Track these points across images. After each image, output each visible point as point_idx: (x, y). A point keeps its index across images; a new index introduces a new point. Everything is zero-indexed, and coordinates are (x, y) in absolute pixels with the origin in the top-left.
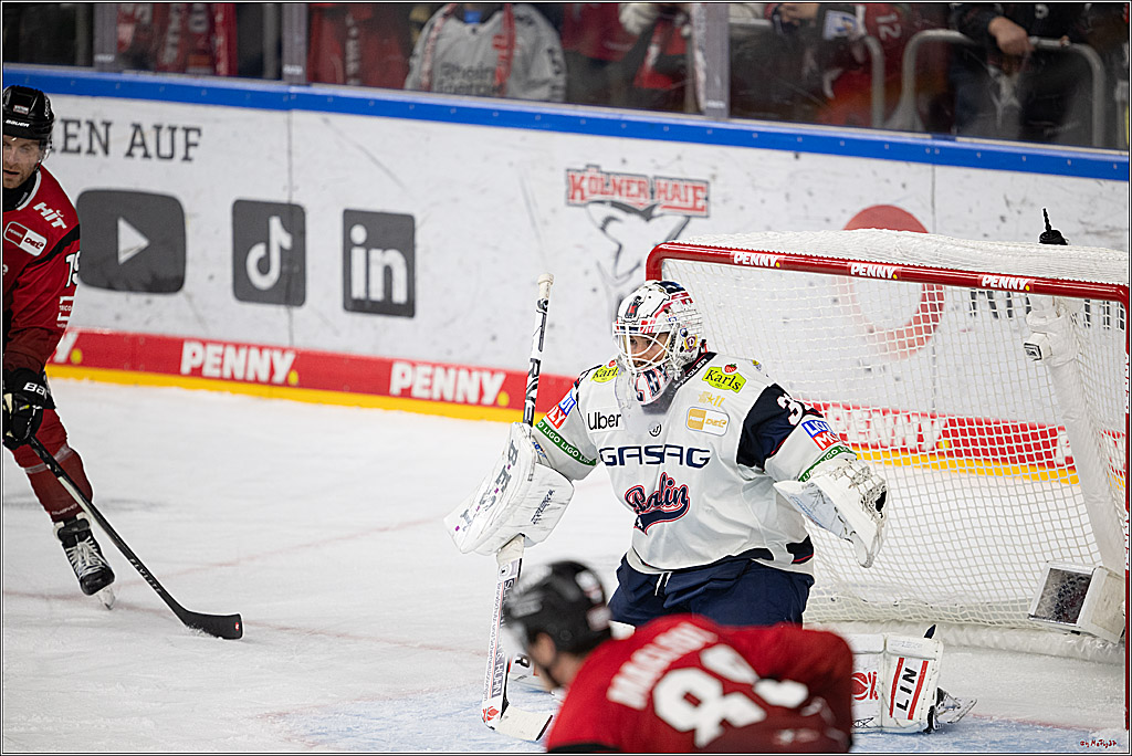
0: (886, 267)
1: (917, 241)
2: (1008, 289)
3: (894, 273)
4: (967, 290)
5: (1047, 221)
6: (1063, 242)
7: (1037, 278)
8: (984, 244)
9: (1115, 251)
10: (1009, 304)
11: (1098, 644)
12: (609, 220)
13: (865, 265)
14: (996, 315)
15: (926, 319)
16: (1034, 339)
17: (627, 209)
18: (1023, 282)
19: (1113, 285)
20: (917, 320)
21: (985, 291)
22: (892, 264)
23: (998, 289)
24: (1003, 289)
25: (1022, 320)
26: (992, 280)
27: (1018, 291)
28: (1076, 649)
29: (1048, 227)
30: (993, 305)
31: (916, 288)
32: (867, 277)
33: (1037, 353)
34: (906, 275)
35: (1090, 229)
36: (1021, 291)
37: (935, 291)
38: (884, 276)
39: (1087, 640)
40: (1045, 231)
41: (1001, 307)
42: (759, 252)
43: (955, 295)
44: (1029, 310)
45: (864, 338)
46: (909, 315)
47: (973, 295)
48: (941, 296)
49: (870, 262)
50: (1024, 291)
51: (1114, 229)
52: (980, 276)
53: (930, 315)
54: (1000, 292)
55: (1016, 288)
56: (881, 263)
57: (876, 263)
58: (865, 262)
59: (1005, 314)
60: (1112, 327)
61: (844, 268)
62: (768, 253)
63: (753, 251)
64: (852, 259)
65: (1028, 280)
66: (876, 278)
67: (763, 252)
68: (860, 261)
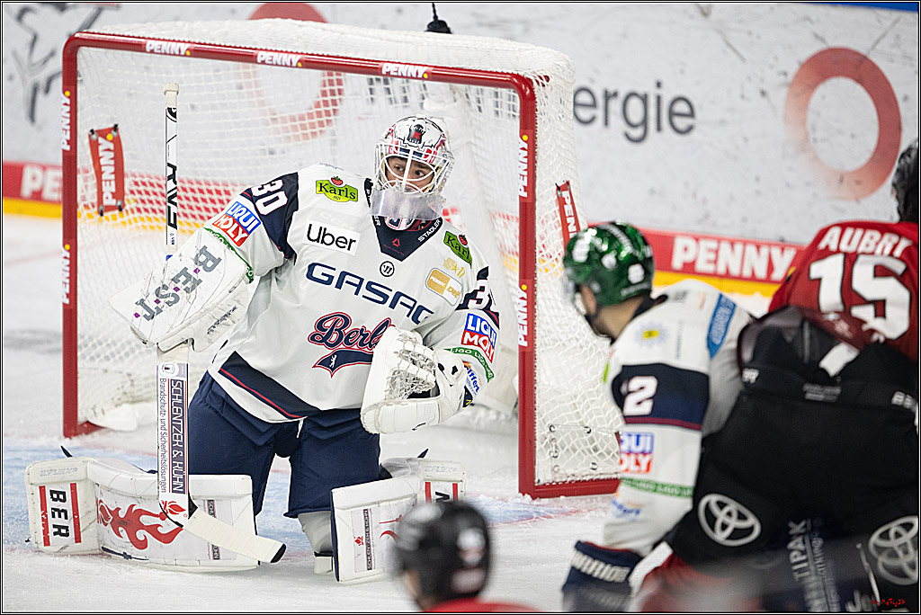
0: (291, 56)
2: (407, 77)
3: (299, 61)
4: (364, 78)
5: (434, 11)
6: (448, 32)
7: (436, 67)
8: (384, 33)
9: (509, 42)
10: (405, 90)
11: (493, 416)
12: (22, 13)
13: (271, 54)
14: (390, 100)
15: (326, 104)
18: (422, 70)
19: (507, 74)
20: (318, 105)
21: (383, 78)
22: (297, 53)
23: (397, 76)
24: (402, 77)
26: (391, 68)
27: (417, 78)
28: (471, 420)
29: (435, 17)
30: (388, 91)
31: (317, 75)
32: (272, 65)
34: (308, 63)
36: (420, 79)
37: (334, 78)
39: (482, 412)
40: (432, 20)
41: (398, 94)
42: (169, 41)
43: (355, 83)
45: (267, 121)
46: (310, 102)
47: (371, 82)
48: (340, 82)
49: (276, 51)
50: (423, 78)
51: (505, 21)
52: (380, 64)
53: (329, 103)
54: (399, 79)
55: (414, 76)
56: (286, 52)
57: (282, 52)
58: (271, 51)
59: (399, 100)
60: (504, 110)
61: (252, 56)
62: (179, 41)
63: (164, 40)
64: (259, 47)
65: (426, 68)
66: (282, 66)
67: (174, 41)
68: (266, 50)
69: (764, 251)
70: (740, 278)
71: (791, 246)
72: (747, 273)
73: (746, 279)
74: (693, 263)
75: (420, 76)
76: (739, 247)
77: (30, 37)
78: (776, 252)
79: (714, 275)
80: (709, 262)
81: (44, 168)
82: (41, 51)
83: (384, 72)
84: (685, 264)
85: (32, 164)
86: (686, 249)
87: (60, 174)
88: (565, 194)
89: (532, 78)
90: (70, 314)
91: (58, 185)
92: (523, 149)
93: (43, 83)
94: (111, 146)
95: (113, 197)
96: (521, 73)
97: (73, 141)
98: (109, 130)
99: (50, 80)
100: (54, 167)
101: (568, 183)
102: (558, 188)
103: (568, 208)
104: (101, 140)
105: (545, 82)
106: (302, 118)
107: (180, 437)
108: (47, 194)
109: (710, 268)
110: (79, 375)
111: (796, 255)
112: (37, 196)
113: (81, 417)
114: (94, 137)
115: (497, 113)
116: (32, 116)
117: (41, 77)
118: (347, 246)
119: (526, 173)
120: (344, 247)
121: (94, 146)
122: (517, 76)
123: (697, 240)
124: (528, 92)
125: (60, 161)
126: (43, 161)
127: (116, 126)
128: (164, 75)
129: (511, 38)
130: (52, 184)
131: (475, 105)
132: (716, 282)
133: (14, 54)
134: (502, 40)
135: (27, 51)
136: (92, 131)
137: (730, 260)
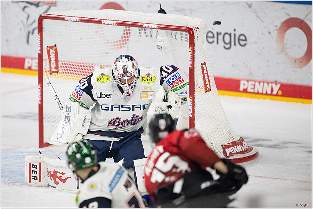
0: (113, 21)
1: (122, 13)
2: (152, 28)
3: (116, 23)
4: (138, 28)
5: (161, 6)
6: (165, 13)
7: (161, 25)
8: (143, 14)
10: (151, 32)
12: (25, 7)
13: (107, 21)
14: (146, 36)
15: (125, 37)
16: (160, 44)
17: (31, 4)
18: (156, 26)
19: (185, 27)
20: (122, 38)
22: (115, 20)
24: (150, 28)
26: (147, 25)
27: (155, 29)
29: (161, 8)
30: (145, 33)
31: (122, 28)
32: (107, 24)
33: (161, 48)
34: (119, 24)
35: (177, 9)
36: (156, 29)
38: (112, 24)
42: (73, 17)
43: (135, 30)
46: (120, 37)
47: (140, 30)
48: (129, 30)
49: (108, 20)
50: (157, 29)
51: (184, 10)
52: (143, 24)
53: (126, 37)
54: (149, 29)
56: (112, 20)
57: (110, 20)
58: (107, 20)
59: (149, 36)
60: (184, 39)
61: (100, 22)
62: (76, 17)
63: (71, 16)
64: (103, 19)
65: (158, 25)
66: (110, 25)
67: (75, 17)
68: (105, 20)
69: (270, 85)
70: (262, 94)
71: (279, 83)
72: (264, 92)
73: (264, 94)
74: (247, 89)
75: (156, 28)
77: (27, 16)
78: (274, 85)
79: (254, 93)
80: (252, 88)
81: (32, 59)
82: (30, 21)
83: (144, 27)
84: (244, 89)
85: (28, 58)
88: (204, 66)
89: (193, 28)
90: (41, 107)
91: (37, 65)
92: (190, 52)
93: (31, 31)
94: (54, 52)
95: (55, 69)
96: (189, 27)
97: (41, 50)
98: (53, 47)
99: (34, 30)
100: (35, 59)
101: (205, 63)
102: (202, 64)
103: (205, 71)
104: (51, 50)
105: (197, 30)
106: (117, 42)
108: (33, 68)
109: (252, 91)
110: (44, 127)
111: (280, 86)
112: (30, 68)
113: (45, 141)
114: (48, 49)
115: (182, 40)
116: (28, 42)
117: (31, 29)
118: (110, 96)
119: (191, 60)
120: (109, 97)
121: (48, 52)
122: (188, 28)
123: (248, 81)
124: (192, 33)
125: (37, 57)
126: (32, 57)
127: (56, 45)
128: (71, 28)
129: (186, 15)
130: (35, 64)
131: (174, 37)
132: (254, 95)
133: (22, 22)
134: (183, 16)
135: (26, 20)
136: (48, 47)
137: (259, 88)
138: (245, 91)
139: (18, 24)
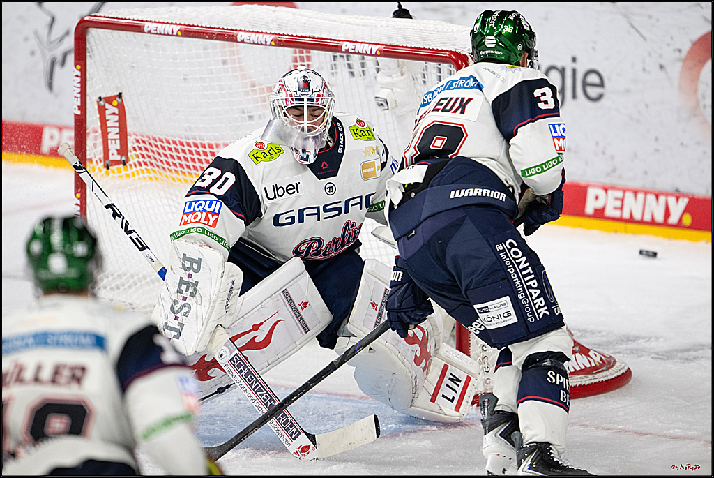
0: (265, 36)
1: (290, 15)
2: (363, 54)
4: (330, 54)
6: (409, 17)
7: (386, 45)
9: (449, 24)
10: (363, 65)
13: (249, 34)
14: (352, 74)
16: (384, 94)
18: (375, 48)
19: (447, 51)
21: (345, 55)
22: (271, 33)
23: (355, 53)
24: (359, 53)
25: (373, 78)
26: (350, 46)
27: (371, 55)
30: (350, 66)
31: (288, 52)
32: (250, 43)
33: (385, 104)
34: (281, 42)
36: (373, 55)
37: (305, 55)
40: (397, 9)
41: (357, 68)
42: (164, 23)
43: (320, 57)
44: (378, 70)
45: (248, 92)
47: (335, 57)
48: (309, 58)
49: (253, 32)
50: (376, 55)
52: (340, 42)
54: (356, 55)
55: (369, 53)
56: (262, 33)
57: (258, 32)
58: (249, 31)
62: (172, 24)
63: (159, 22)
64: (238, 29)
65: (379, 46)
66: (258, 44)
67: (168, 23)
68: (245, 31)
69: (662, 199)
70: (642, 222)
71: (684, 195)
72: (647, 218)
73: (647, 223)
74: (603, 210)
75: (373, 53)
76: (641, 196)
77: (49, 19)
78: (672, 200)
79: (621, 220)
80: (616, 208)
81: (60, 129)
82: (58, 31)
83: (343, 50)
84: (596, 210)
85: (51, 126)
86: (597, 198)
87: (72, 134)
89: (467, 54)
91: (72, 143)
93: (59, 58)
94: (116, 111)
95: (118, 154)
96: (458, 51)
97: (83, 107)
98: (114, 98)
99: (65, 55)
100: (68, 128)
104: (107, 106)
107: (266, 396)
108: (62, 151)
109: (617, 214)
112: (54, 153)
114: (102, 103)
116: (50, 86)
117: (58, 53)
118: (295, 190)
120: (294, 192)
121: (102, 110)
122: (455, 53)
123: (606, 190)
126: (60, 123)
127: (120, 94)
128: (161, 52)
129: (451, 21)
130: (67, 139)
132: (621, 225)
133: (36, 33)
134: (443, 23)
135: (46, 31)
136: (100, 98)
137: (633, 207)
138: (599, 214)
139: (26, 39)
